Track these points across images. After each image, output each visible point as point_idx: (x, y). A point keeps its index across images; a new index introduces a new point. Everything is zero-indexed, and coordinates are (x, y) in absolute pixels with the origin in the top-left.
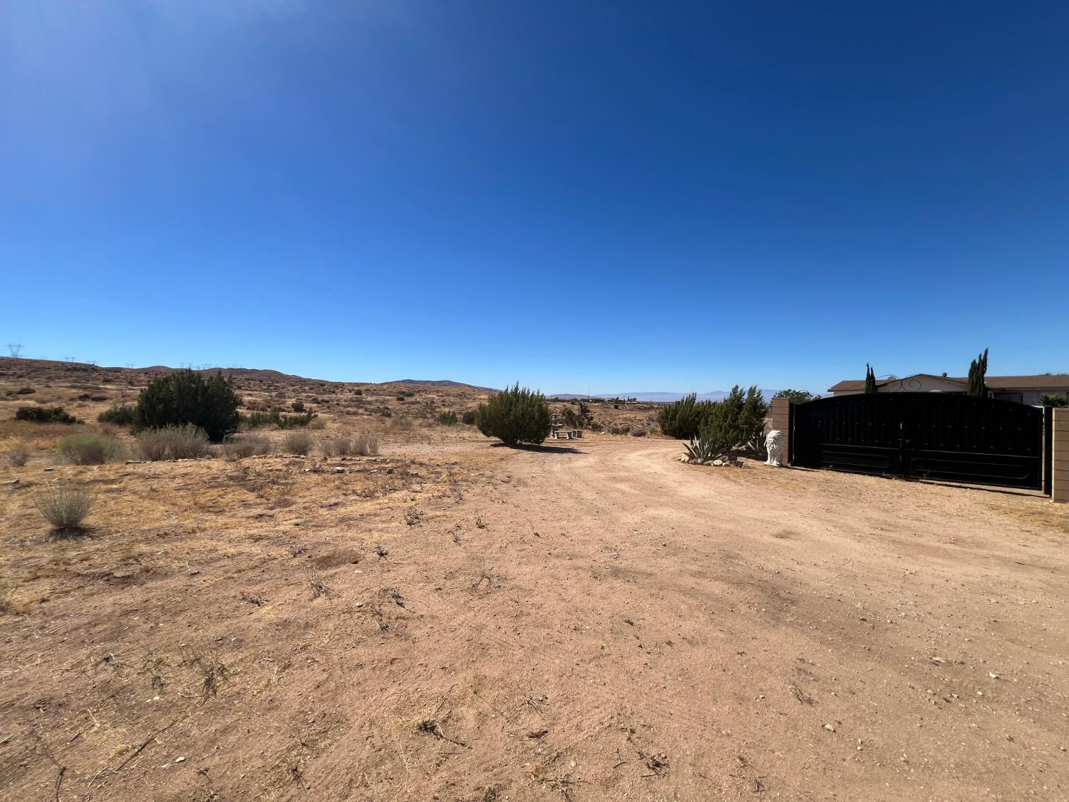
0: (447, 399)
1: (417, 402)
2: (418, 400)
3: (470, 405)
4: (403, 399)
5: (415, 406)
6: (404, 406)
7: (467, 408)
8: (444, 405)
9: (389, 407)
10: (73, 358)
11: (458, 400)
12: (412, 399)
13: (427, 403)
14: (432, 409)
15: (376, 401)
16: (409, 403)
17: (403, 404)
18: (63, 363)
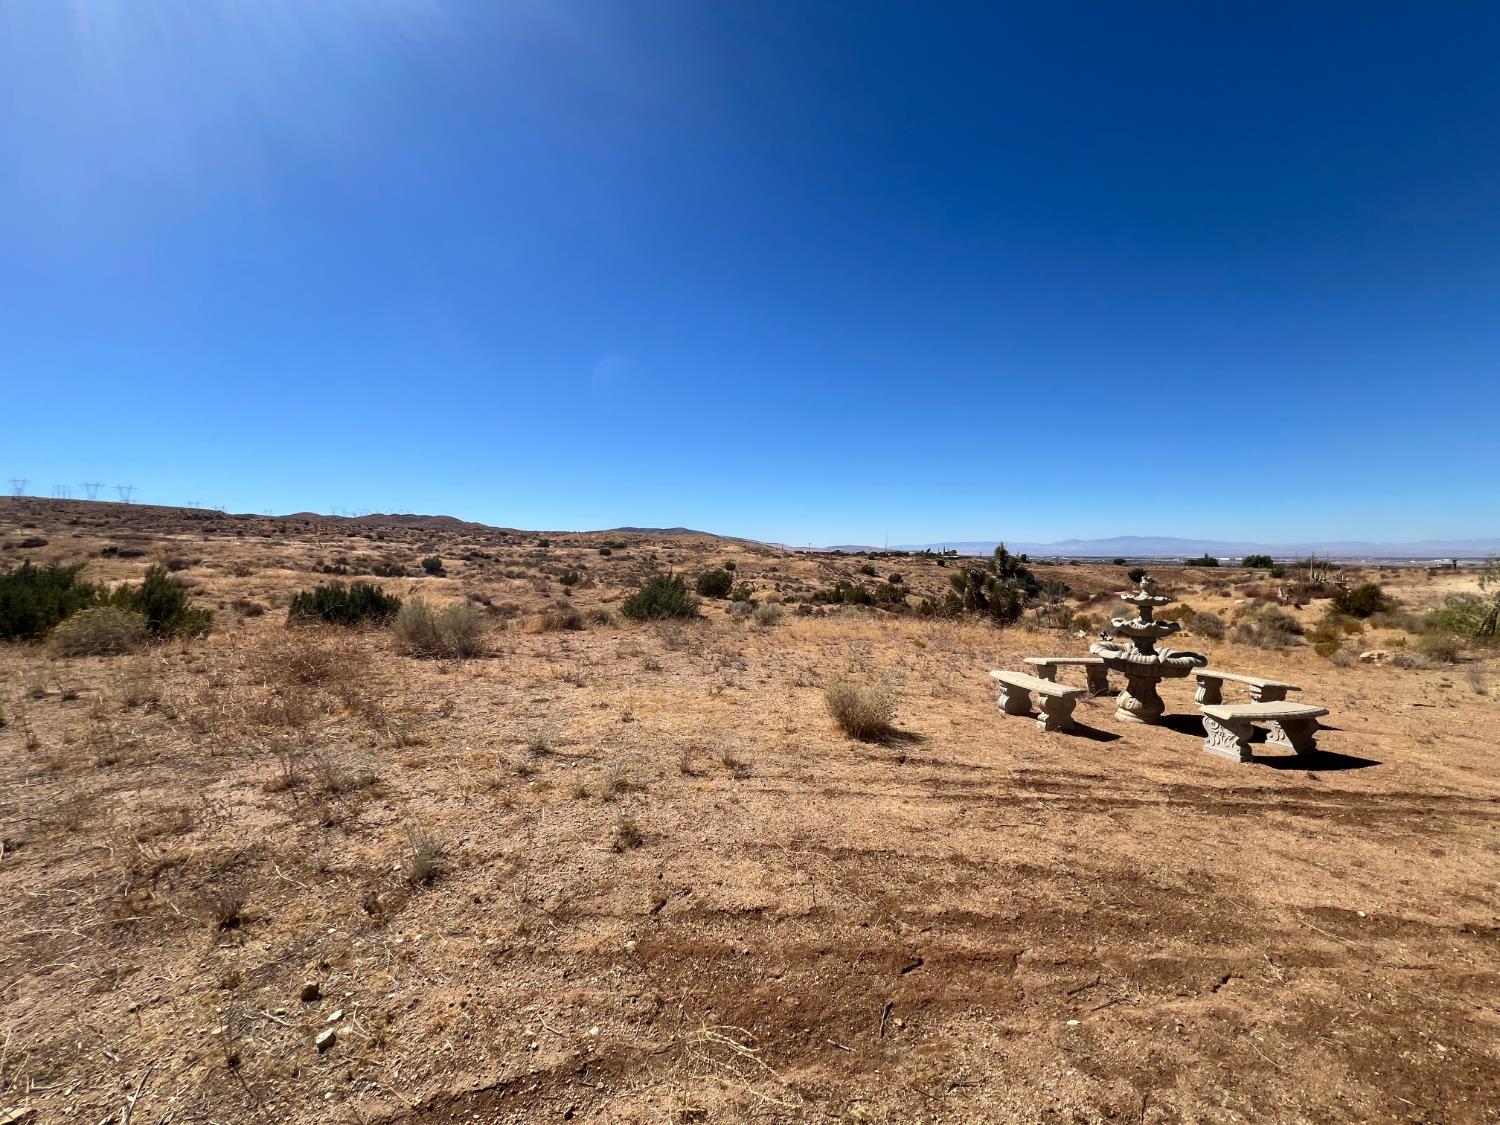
0: (677, 552)
1: (629, 558)
2: (632, 553)
3: (710, 561)
4: (608, 553)
5: (626, 563)
6: (609, 564)
7: (706, 566)
8: (671, 562)
9: (587, 565)
10: (198, 503)
11: (693, 554)
12: (622, 553)
13: (645, 559)
14: (652, 568)
15: (568, 555)
16: (617, 559)
17: (608, 560)
18: (182, 510)
